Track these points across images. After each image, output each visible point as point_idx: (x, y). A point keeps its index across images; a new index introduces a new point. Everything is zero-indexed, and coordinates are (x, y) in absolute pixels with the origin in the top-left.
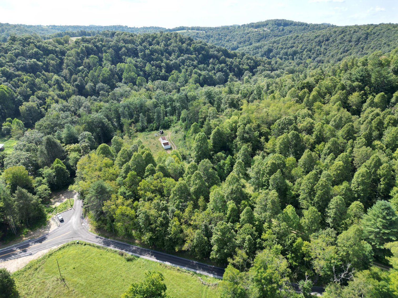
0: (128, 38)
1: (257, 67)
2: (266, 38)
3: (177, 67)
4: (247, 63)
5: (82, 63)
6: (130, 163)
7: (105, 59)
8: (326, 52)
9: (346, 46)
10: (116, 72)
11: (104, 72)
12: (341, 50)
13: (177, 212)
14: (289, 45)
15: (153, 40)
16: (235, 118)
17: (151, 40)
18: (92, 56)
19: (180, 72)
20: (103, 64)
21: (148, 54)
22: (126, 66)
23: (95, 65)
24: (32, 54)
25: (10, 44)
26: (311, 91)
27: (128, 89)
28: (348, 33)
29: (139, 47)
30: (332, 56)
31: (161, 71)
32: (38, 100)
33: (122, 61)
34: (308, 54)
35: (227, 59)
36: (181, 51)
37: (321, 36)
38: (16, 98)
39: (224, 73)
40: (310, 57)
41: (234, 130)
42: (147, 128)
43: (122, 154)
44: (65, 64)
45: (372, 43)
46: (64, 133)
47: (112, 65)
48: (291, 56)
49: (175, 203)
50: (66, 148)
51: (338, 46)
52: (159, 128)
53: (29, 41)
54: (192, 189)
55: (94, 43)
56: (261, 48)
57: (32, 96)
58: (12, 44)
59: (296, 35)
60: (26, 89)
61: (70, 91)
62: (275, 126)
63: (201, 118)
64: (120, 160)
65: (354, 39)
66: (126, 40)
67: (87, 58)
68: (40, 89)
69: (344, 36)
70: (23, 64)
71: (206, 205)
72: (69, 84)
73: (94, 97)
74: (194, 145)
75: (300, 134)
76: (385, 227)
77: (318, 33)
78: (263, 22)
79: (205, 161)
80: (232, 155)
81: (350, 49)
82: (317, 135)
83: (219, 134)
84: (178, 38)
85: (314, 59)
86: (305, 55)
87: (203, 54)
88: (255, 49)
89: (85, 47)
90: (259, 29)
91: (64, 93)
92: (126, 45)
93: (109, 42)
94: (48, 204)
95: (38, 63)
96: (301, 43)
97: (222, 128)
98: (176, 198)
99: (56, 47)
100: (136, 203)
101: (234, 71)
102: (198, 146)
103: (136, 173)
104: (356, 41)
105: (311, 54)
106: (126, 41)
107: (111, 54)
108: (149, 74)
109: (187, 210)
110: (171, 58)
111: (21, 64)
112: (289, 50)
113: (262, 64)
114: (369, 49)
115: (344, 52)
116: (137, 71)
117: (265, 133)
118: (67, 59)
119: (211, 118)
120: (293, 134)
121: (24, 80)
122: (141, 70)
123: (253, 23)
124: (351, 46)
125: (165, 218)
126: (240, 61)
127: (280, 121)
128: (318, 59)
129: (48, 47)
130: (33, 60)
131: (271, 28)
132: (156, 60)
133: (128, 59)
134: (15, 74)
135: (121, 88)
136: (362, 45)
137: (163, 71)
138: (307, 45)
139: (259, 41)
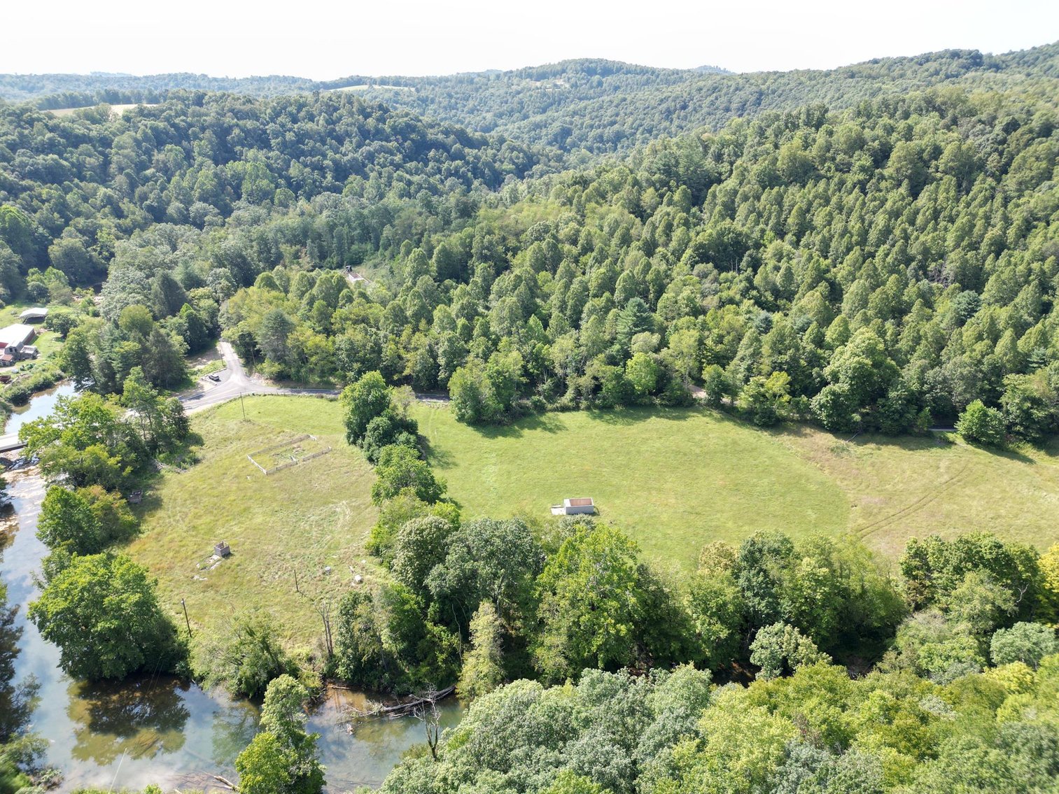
0: (242, 107)
1: (531, 167)
2: (559, 104)
3: (359, 168)
4: (511, 159)
5: (150, 161)
6: (315, 291)
7: (199, 154)
10: (226, 180)
11: (202, 180)
13: (392, 337)
14: (606, 120)
15: (299, 110)
17: (294, 111)
18: (168, 147)
19: (366, 177)
20: (197, 163)
21: (291, 140)
22: (248, 166)
23: (179, 166)
26: (585, 188)
27: (263, 211)
28: (724, 91)
29: (270, 127)
31: (325, 178)
32: (81, 235)
33: (235, 157)
35: (467, 150)
36: (365, 134)
37: (670, 99)
38: (37, 231)
39: (461, 180)
41: (468, 247)
42: (321, 267)
44: (114, 165)
46: (179, 274)
47: (216, 165)
48: (610, 144)
49: (387, 328)
50: (190, 293)
52: (343, 264)
53: (30, 116)
54: (409, 313)
55: (167, 120)
56: (545, 127)
57: (66, 229)
59: (621, 96)
60: (52, 215)
61: (139, 218)
63: (416, 234)
65: (734, 106)
66: (238, 112)
67: (160, 151)
69: (717, 99)
70: (32, 165)
71: (430, 327)
72: (133, 206)
74: (408, 269)
75: (560, 246)
77: (667, 91)
78: (555, 65)
82: (583, 245)
83: (446, 253)
87: (412, 140)
88: (534, 130)
89: (151, 128)
90: (544, 82)
91: (127, 222)
93: (200, 115)
95: (61, 162)
96: (632, 114)
97: (449, 245)
99: (90, 130)
101: (482, 175)
103: (325, 303)
104: (739, 109)
106: (237, 114)
107: (210, 142)
108: (298, 183)
109: (404, 334)
110: (343, 149)
111: (26, 165)
112: (607, 131)
113: (543, 159)
116: (273, 177)
117: (513, 247)
118: (117, 154)
119: (431, 232)
120: (550, 244)
121: (44, 197)
122: (281, 176)
123: (530, 68)
126: (495, 155)
127: (533, 228)
130: (51, 156)
131: (573, 80)
132: (312, 153)
133: (251, 153)
134: (21, 185)
137: (329, 176)
138: (644, 119)
139: (544, 111)
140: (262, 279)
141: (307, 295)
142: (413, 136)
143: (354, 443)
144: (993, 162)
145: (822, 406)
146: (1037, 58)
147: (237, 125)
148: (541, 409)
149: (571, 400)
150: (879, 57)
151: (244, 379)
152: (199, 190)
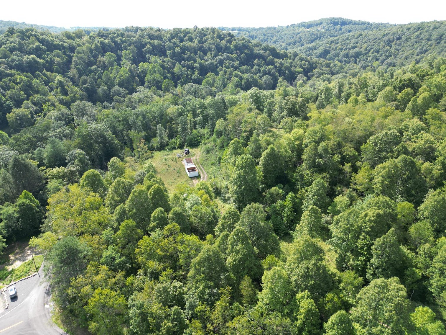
0: (153, 33)
1: (312, 71)
2: (320, 39)
3: (214, 69)
4: (301, 65)
5: (96, 62)
6: (127, 204)
7: (125, 58)
8: (398, 54)
9: (424, 45)
10: (137, 73)
11: (122, 73)
12: (418, 50)
13: (200, 307)
14: (351, 45)
15: (185, 36)
16: (297, 131)
17: (182, 36)
18: (108, 53)
19: (217, 74)
20: (122, 63)
21: (178, 52)
22: (150, 66)
23: (111, 64)
24: (33, 50)
25: (5, 37)
26: (415, 91)
27: (150, 93)
28: (425, 30)
29: (168, 44)
30: (406, 58)
31: (194, 74)
32: (33, 106)
33: (145, 60)
34: (375, 56)
35: (276, 60)
36: (219, 50)
37: (390, 34)
38: (5, 103)
39: (271, 77)
40: (377, 60)
41: (298, 150)
42: (168, 145)
43: (116, 189)
44: (73, 63)
46: (46, 151)
47: (132, 64)
48: (353, 59)
49: (197, 288)
50: (46, 173)
51: (412, 46)
52: (184, 145)
53: (31, 33)
54: (229, 261)
55: (112, 39)
56: (315, 49)
57: (26, 101)
58: (8, 36)
59: (359, 33)
60: (20, 92)
61: (77, 95)
62: (368, 147)
63: (245, 132)
64: (113, 198)
66: (152, 36)
67: (103, 56)
68: (37, 92)
69: (421, 34)
70: (18, 61)
71: (255, 294)
72: (77, 88)
73: (106, 104)
74: (234, 174)
77: (387, 30)
78: (317, 21)
79: (252, 207)
80: (295, 191)
81: (430, 49)
82: (443, 163)
83: (274, 156)
84: (216, 33)
85: (382, 62)
86: (371, 57)
87: (245, 53)
88: (308, 51)
89: (101, 43)
90: (311, 29)
91: (68, 98)
92: (152, 41)
93: (130, 37)
94: (4, 263)
95: (38, 59)
96: (366, 42)
97: (279, 147)
98: (198, 277)
99: (64, 42)
100: (130, 279)
101: (284, 74)
102: (239, 176)
103: (134, 223)
104: (437, 40)
105: (379, 55)
106: (151, 37)
107: (133, 52)
108: (178, 77)
110: (206, 58)
111: (15, 60)
112: (351, 51)
113: (319, 66)
115: (421, 53)
116: (164, 72)
117: (351, 156)
118: (77, 56)
119: (260, 131)
120: (405, 161)
121: (18, 81)
122: (169, 72)
123: (304, 22)
124: (431, 46)
125: (178, 319)
126: (292, 63)
127: (377, 137)
128: (389, 61)
129: (54, 41)
130: (32, 56)
131: (326, 28)
132: (188, 59)
133: (153, 58)
134: (7, 73)
135: (142, 92)
137: (196, 73)
138: (374, 45)
139: (312, 42)
140: (87, 177)
141: (118, 208)
142: (246, 51)
147: (150, 43)
152: (119, 79)
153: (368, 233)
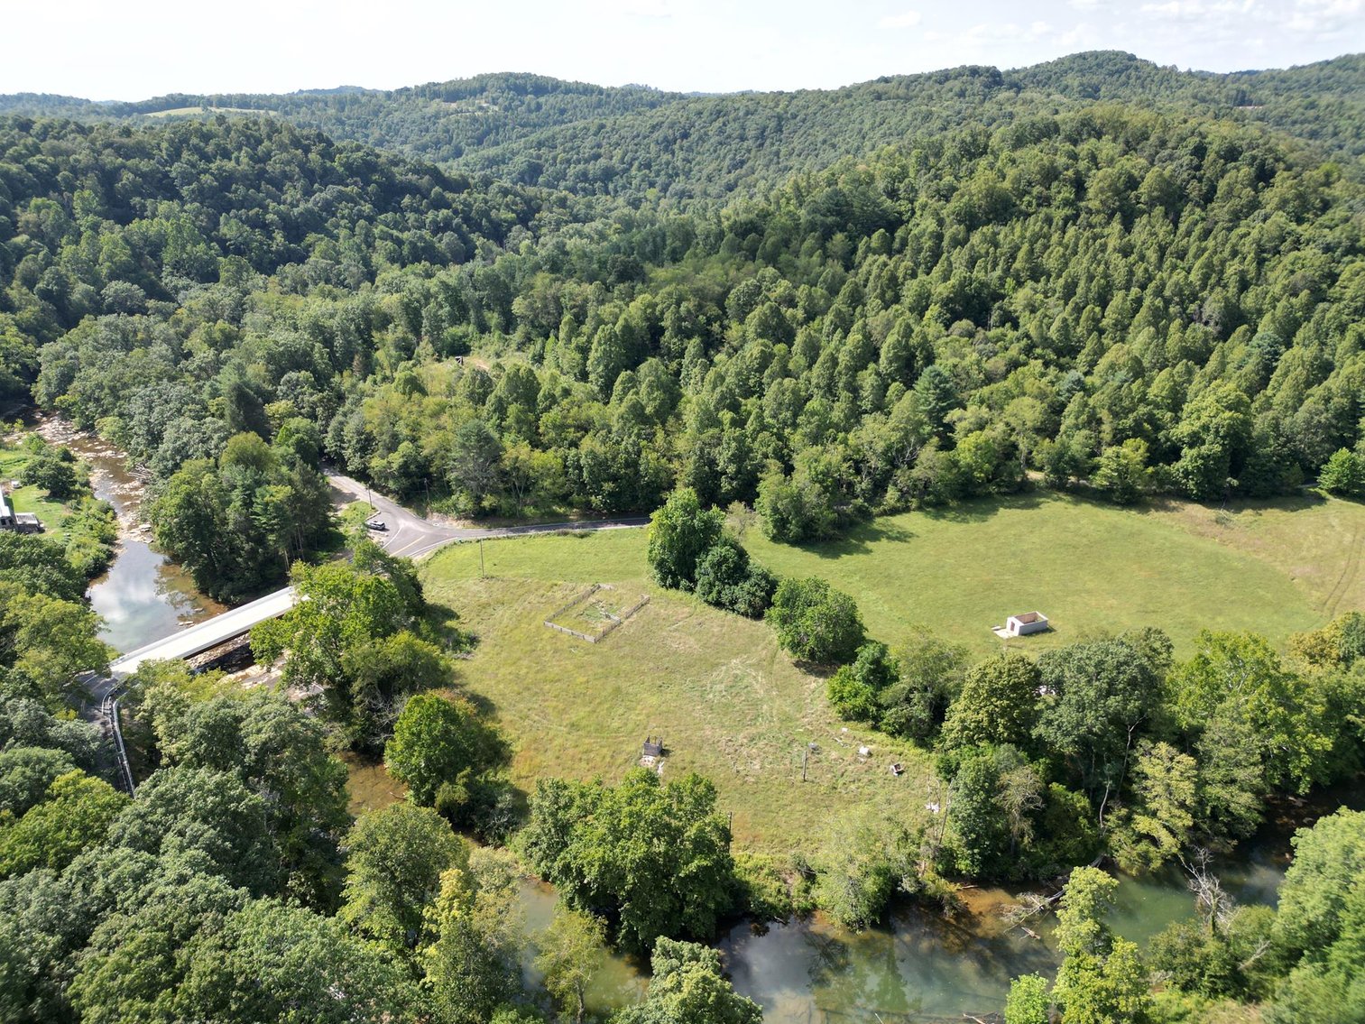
0: (122, 140)
1: (534, 216)
3: (314, 222)
4: (507, 206)
5: (15, 223)
7: (85, 211)
8: (691, 170)
9: (736, 150)
10: (140, 245)
11: (108, 248)
12: (727, 162)
14: (586, 152)
15: (205, 143)
16: (644, 298)
17: (200, 145)
18: (37, 200)
19: (333, 236)
21: (211, 187)
22: (168, 226)
28: (732, 116)
29: (174, 168)
30: (710, 179)
31: (272, 239)
33: (138, 214)
34: (645, 175)
35: (449, 195)
36: (314, 178)
37: (665, 125)
39: (457, 236)
40: (652, 185)
45: (796, 140)
48: (599, 183)
51: (715, 151)
54: (650, 411)
55: (18, 160)
56: (504, 163)
59: (597, 122)
61: (38, 309)
62: (731, 301)
65: (751, 133)
66: (121, 147)
67: (26, 208)
69: (724, 124)
75: (779, 308)
76: (939, 399)
77: (656, 115)
78: (468, 81)
81: (749, 158)
82: (805, 307)
84: (284, 134)
85: (665, 189)
86: (638, 179)
87: (375, 182)
90: (463, 104)
96: (618, 144)
97: (630, 320)
101: (481, 228)
104: (757, 138)
106: (120, 151)
107: (96, 193)
108: (238, 248)
109: (657, 438)
110: (288, 197)
112: (590, 166)
113: (544, 205)
114: (794, 157)
115: (735, 166)
117: (716, 315)
120: (771, 308)
123: (434, 84)
124: (749, 151)
126: (486, 201)
127: (737, 291)
128: (676, 186)
131: (501, 102)
132: (244, 203)
133: (161, 207)
136: (775, 148)
138: (637, 151)
139: (480, 141)
141: (489, 399)
142: (375, 177)
143: (676, 585)
144: (1194, 189)
145: (1187, 474)
146: (1050, 78)
147: (124, 166)
148: (865, 515)
149: (898, 500)
150: (888, 74)
151: (421, 522)
152: (108, 264)
153: (756, 371)
